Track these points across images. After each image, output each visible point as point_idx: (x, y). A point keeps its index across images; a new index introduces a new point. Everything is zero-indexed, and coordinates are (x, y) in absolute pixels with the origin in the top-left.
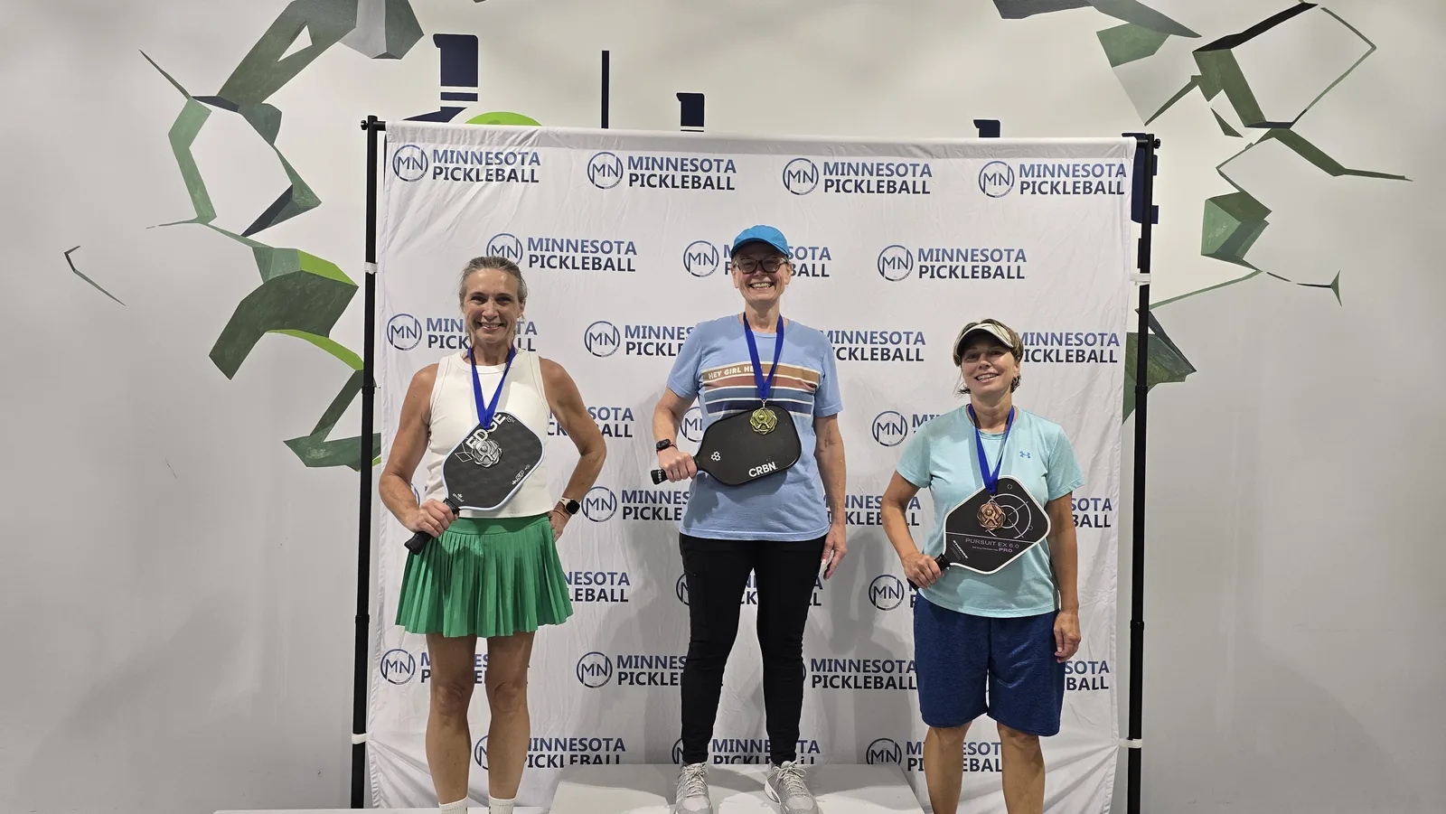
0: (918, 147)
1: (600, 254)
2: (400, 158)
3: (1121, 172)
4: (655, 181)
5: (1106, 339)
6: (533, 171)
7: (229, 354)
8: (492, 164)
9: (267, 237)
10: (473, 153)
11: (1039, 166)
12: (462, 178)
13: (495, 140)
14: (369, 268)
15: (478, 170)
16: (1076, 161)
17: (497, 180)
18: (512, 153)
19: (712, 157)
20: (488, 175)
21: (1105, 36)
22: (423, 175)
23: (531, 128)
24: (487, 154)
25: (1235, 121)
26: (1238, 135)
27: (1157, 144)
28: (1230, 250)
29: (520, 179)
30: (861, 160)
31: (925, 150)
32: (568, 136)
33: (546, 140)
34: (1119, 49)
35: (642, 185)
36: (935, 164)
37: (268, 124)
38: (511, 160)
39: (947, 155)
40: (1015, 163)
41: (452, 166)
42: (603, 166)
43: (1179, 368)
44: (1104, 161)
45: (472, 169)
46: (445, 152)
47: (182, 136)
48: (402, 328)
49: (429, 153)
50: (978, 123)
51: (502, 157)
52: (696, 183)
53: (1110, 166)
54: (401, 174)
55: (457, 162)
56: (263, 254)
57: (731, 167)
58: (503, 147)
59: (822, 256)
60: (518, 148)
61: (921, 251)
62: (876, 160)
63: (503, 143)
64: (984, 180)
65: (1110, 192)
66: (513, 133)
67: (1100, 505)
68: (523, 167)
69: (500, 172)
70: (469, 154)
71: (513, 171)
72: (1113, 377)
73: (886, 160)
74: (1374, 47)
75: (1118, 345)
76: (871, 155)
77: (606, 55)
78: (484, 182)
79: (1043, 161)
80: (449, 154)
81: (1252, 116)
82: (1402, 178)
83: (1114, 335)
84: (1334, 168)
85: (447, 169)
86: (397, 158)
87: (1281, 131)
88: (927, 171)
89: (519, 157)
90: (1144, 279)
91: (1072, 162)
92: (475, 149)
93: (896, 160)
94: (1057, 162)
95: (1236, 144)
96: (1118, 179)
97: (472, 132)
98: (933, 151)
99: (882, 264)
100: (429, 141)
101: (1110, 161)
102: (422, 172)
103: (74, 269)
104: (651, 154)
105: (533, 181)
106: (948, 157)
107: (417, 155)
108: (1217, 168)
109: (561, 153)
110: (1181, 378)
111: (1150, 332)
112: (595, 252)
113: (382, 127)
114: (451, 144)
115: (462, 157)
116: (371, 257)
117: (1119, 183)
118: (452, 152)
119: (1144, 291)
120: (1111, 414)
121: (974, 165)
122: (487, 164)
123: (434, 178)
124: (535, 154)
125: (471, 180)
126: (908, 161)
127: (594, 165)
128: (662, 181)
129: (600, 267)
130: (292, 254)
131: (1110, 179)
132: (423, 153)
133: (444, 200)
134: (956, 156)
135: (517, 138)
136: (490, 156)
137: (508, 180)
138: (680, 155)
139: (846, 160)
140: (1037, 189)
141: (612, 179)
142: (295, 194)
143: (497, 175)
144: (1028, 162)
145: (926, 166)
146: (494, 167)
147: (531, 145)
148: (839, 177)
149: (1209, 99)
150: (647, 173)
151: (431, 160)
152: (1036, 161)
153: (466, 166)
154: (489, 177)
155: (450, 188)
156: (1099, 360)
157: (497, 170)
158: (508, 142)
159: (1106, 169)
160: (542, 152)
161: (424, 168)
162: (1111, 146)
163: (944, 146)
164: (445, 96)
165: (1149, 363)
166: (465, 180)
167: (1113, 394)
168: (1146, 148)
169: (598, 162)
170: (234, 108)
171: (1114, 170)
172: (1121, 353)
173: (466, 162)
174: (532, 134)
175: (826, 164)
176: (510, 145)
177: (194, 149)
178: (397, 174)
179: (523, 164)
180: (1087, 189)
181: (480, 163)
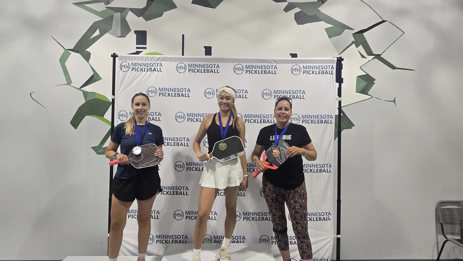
0: (273, 60)
1: (180, 92)
2: (122, 65)
3: (333, 68)
4: (196, 71)
5: (329, 116)
6: (160, 68)
7: (76, 122)
8: (148, 66)
9: (86, 89)
10: (143, 64)
11: (309, 66)
12: (140, 71)
13: (149, 59)
14: (113, 97)
15: (144, 68)
16: (319, 65)
17: (150, 71)
18: (154, 63)
19: (213, 64)
20: (147, 69)
21: (327, 30)
22: (129, 70)
23: (159, 56)
24: (147, 63)
25: (364, 54)
26: (366, 58)
27: (343, 60)
28: (364, 91)
29: (157, 71)
30: (256, 64)
31: (275, 61)
32: (170, 58)
33: (164, 59)
34: (331, 33)
35: (192, 72)
36: (278, 66)
37: (87, 57)
38: (154, 65)
39: (281, 63)
40: (301, 65)
41: (137, 67)
42: (181, 67)
43: (350, 125)
44: (327, 65)
45: (143, 68)
46: (135, 63)
47: (63, 60)
48: (123, 114)
49: (130, 63)
50: (291, 54)
51: (151, 64)
52: (208, 71)
53: (329, 66)
54: (123, 70)
55: (139, 66)
56: (85, 94)
57: (218, 66)
58: (152, 62)
59: (245, 92)
60: (156, 62)
61: (274, 91)
62: (261, 64)
63: (152, 60)
64: (292, 70)
65: (329, 74)
66: (154, 57)
67: (328, 166)
68: (157, 67)
69: (151, 69)
70: (142, 64)
71: (155, 68)
72: (331, 128)
73: (264, 64)
74: (404, 33)
75: (333, 118)
76: (259, 63)
77: (183, 36)
78: (146, 72)
79: (310, 65)
80: (136, 64)
81: (370, 53)
82: (413, 70)
83: (331, 115)
84: (393, 67)
85: (135, 68)
86: (121, 65)
87: (378, 57)
88: (276, 67)
89: (156, 64)
90: (340, 99)
91: (318, 65)
92: (144, 62)
93: (267, 64)
94: (314, 65)
95: (365, 61)
96: (332, 70)
97: (143, 57)
98: (277, 62)
99: (263, 94)
100: (131, 60)
101: (329, 65)
102: (128, 69)
103: (32, 98)
104: (195, 63)
105: (160, 71)
106: (282, 64)
107: (127, 64)
108: (360, 67)
109: (169, 63)
110: (351, 128)
111: (342, 114)
112: (178, 92)
113: (117, 56)
114: (137, 61)
115: (140, 65)
116: (113, 94)
117: (332, 71)
118: (137, 63)
119: (340, 102)
120: (331, 138)
121: (290, 66)
122: (147, 66)
123: (132, 71)
124: (161, 63)
125: (143, 71)
126: (270, 65)
127: (178, 66)
128: (198, 71)
129: (180, 96)
130: (94, 93)
131: (329, 70)
132: (129, 64)
133: (135, 77)
134: (284, 63)
135: (155, 59)
136: (148, 64)
137: (153, 71)
138: (203, 63)
139: (252, 64)
140: (308, 73)
141: (183, 70)
142: (94, 76)
143: (150, 69)
144: (305, 65)
145: (276, 66)
146: (149, 67)
147: (160, 61)
148: (250, 69)
149: (357, 48)
150: (194, 69)
151: (131, 66)
152: (307, 65)
153: (141, 67)
154: (148, 70)
155: (136, 73)
156: (327, 123)
157: (150, 68)
158: (153, 60)
159: (328, 67)
160: (163, 63)
161: (129, 68)
162: (329, 60)
163: (281, 60)
164: (137, 48)
165: (341, 123)
166: (141, 71)
167: (331, 133)
168: (340, 61)
169: (179, 66)
170: (77, 52)
171: (330, 67)
172: (333, 121)
173: (141, 66)
174: (161, 57)
175: (246, 66)
176: (153, 61)
177: (67, 64)
178: (121, 70)
179: (157, 66)
180: (323, 73)
181: (145, 66)
